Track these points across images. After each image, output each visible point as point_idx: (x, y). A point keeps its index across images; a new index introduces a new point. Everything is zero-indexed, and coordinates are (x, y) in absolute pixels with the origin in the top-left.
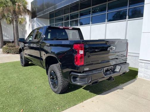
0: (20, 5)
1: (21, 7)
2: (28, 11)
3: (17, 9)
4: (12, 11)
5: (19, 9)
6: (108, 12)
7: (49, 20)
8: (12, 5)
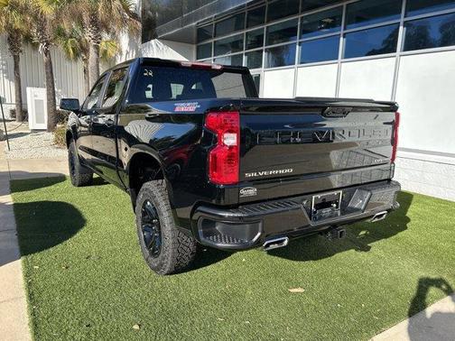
2: (134, 16)
6: (406, 19)
7: (194, 46)
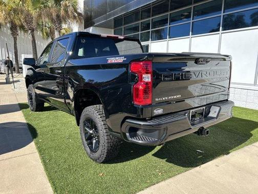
0: (68, 5)
1: (70, 9)
2: (79, 14)
3: (62, 12)
4: (54, 15)
5: (66, 12)
6: (225, 14)
7: (113, 30)
8: (55, 5)
